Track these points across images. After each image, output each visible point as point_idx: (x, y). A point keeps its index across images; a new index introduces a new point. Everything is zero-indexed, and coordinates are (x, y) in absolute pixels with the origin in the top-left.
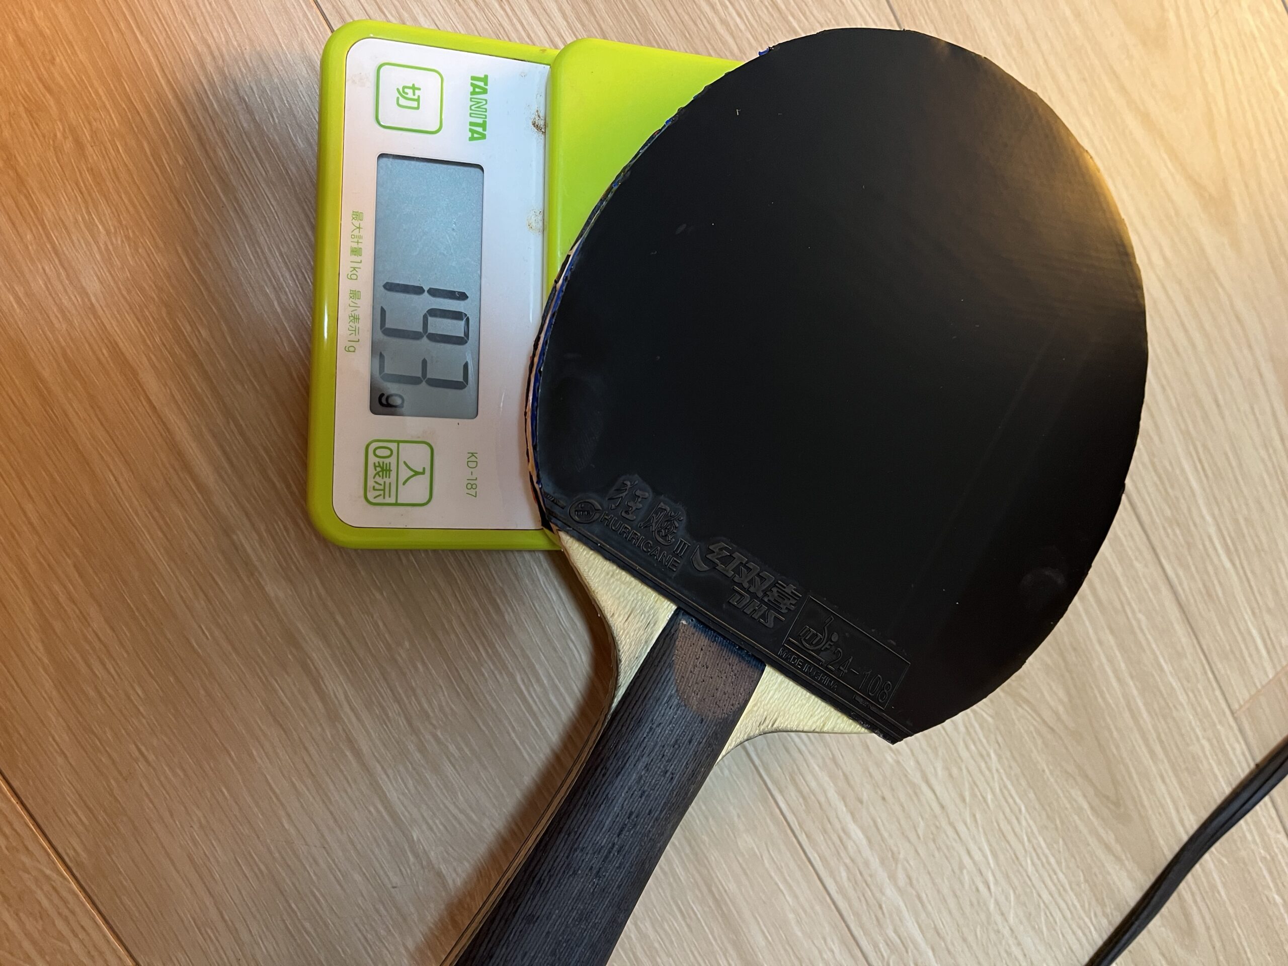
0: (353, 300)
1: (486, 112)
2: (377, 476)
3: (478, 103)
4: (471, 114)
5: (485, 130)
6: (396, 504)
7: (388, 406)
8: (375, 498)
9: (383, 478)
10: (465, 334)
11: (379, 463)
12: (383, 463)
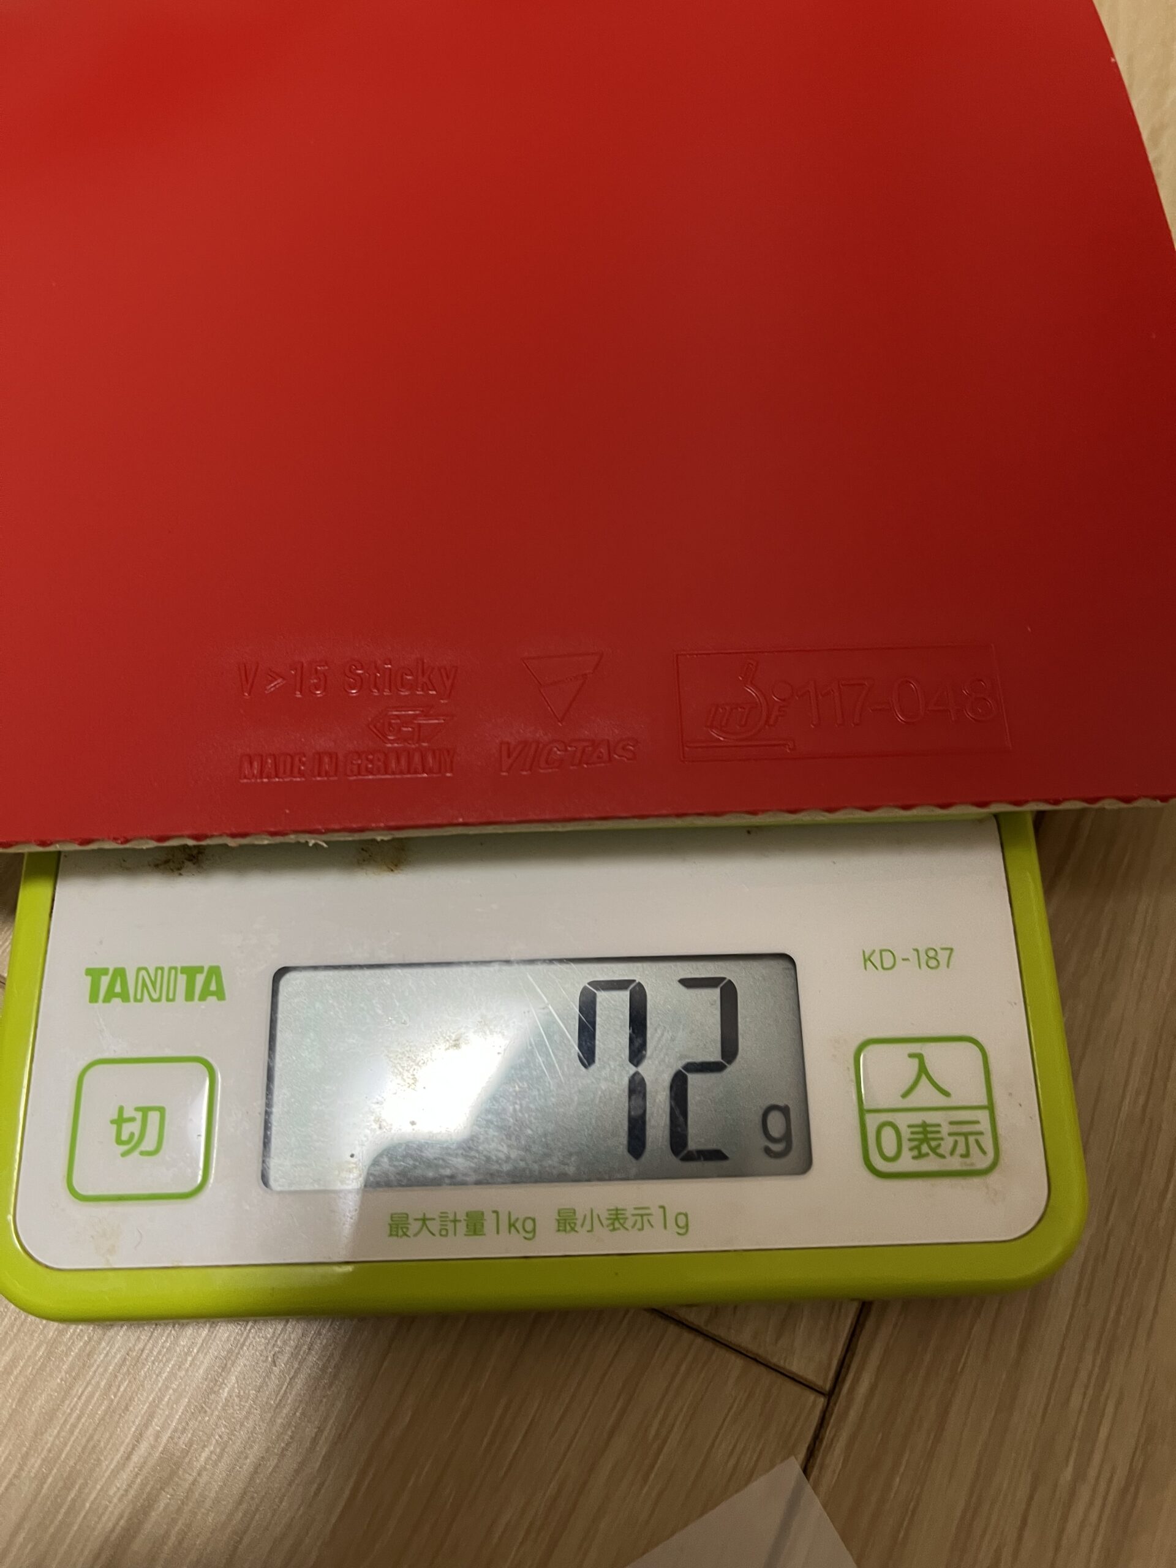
0: (579, 1222)
1: (162, 969)
2: (941, 1151)
3: (144, 985)
4: (168, 1000)
5: (200, 969)
6: (990, 1107)
7: (787, 1137)
8: (984, 1153)
9: (942, 1139)
10: (626, 988)
11: (911, 1149)
12: (910, 1140)
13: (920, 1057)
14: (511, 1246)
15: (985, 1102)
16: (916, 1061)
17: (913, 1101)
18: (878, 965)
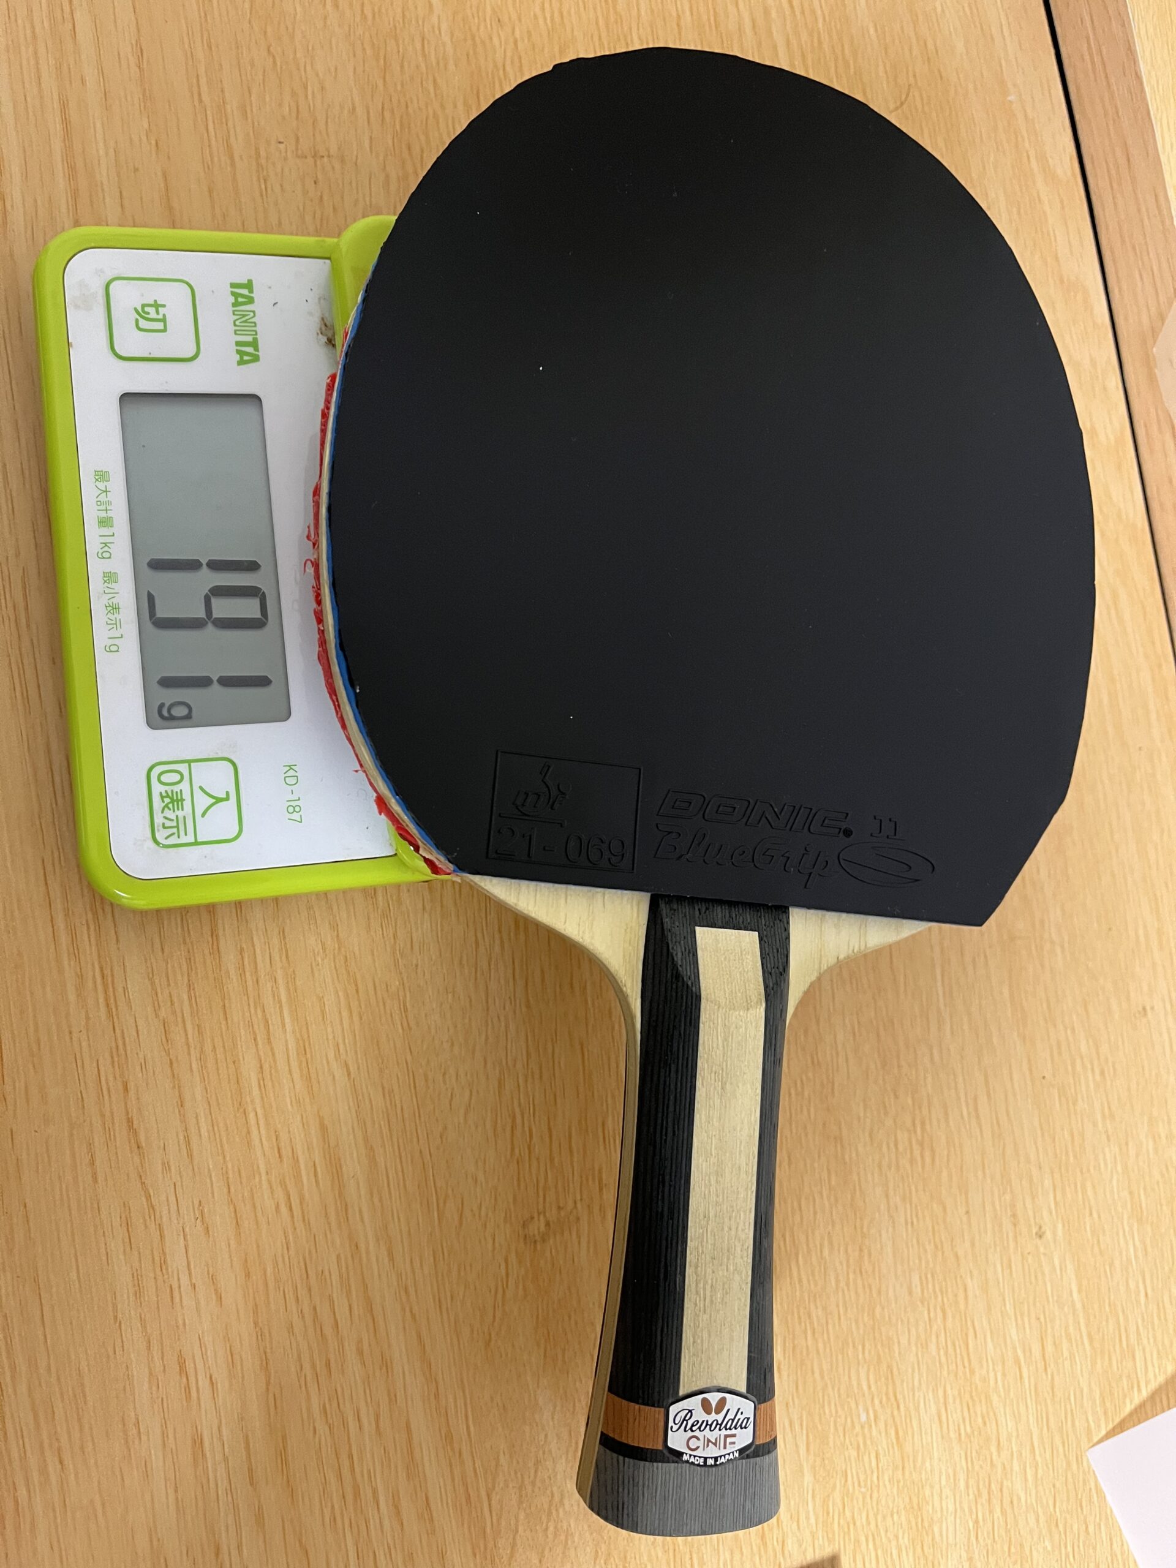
0: (110, 586)
1: (255, 326)
2: (166, 811)
3: (244, 316)
4: (235, 331)
5: (257, 349)
6: (196, 843)
7: (172, 718)
8: (166, 838)
9: (174, 811)
10: (262, 614)
11: (166, 791)
12: (172, 791)
13: (227, 799)
14: (93, 544)
15: (199, 840)
16: (224, 796)
17: (198, 794)
18: (287, 775)
